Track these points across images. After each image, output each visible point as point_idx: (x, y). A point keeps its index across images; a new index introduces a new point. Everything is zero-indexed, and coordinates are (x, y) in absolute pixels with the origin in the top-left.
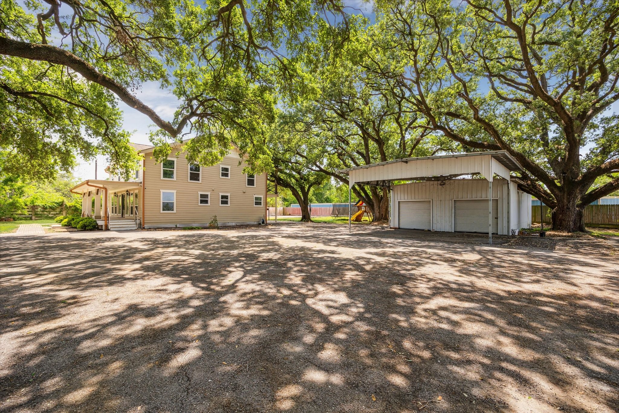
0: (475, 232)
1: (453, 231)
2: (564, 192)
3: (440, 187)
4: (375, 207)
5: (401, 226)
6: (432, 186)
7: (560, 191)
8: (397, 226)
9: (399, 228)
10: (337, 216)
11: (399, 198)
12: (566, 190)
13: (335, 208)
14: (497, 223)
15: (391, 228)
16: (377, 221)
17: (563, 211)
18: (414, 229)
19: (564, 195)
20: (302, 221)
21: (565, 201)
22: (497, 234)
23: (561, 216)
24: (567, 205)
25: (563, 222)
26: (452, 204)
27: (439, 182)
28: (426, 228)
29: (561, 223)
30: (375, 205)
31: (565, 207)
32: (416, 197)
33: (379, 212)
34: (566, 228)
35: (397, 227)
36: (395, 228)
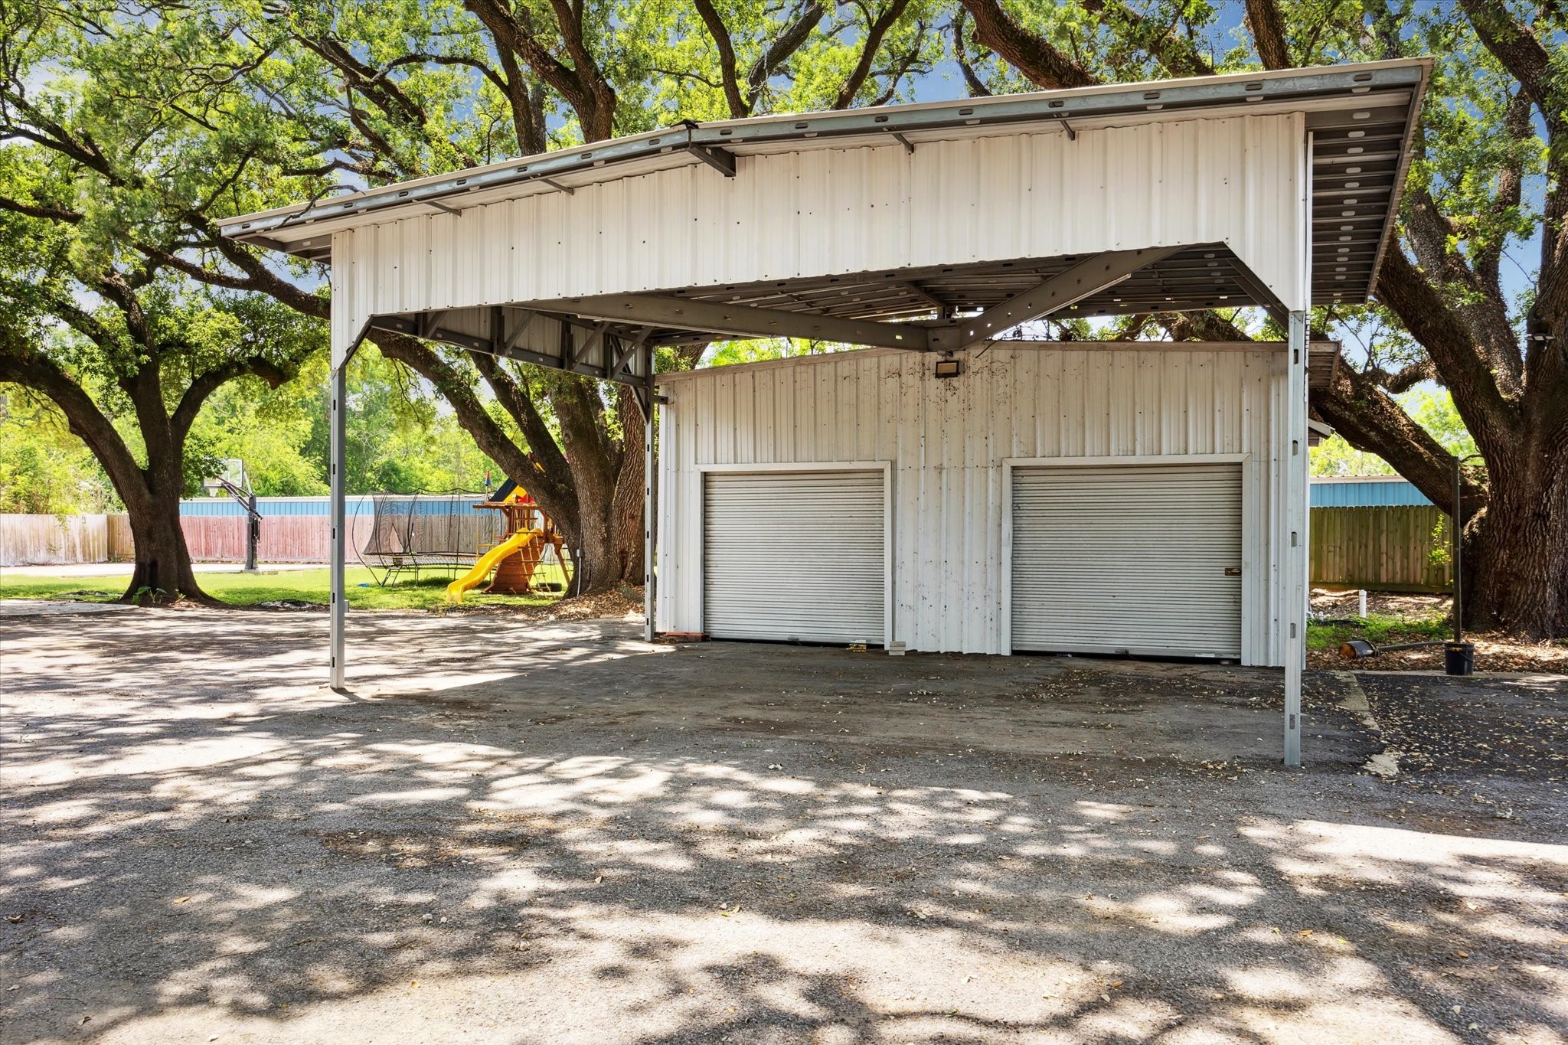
0: (1123, 656)
1: (1006, 651)
2: (1528, 434)
3: (934, 385)
4: (583, 509)
5: (719, 628)
6: (892, 383)
7: (1513, 426)
8: (693, 625)
9: (705, 637)
10: (398, 564)
11: (706, 451)
12: (1537, 418)
13: (386, 518)
14: (1237, 601)
15: (657, 638)
16: (594, 593)
17: (1516, 529)
18: (793, 642)
19: (1526, 445)
20: (127, 598)
21: (1530, 479)
22: (1237, 662)
23: (1504, 555)
24: (1537, 499)
25: (1515, 588)
26: (997, 488)
27: (933, 357)
28: (856, 634)
29: (1504, 593)
30: (583, 495)
31: (1528, 511)
32: (803, 453)
33: (606, 541)
34: (1527, 618)
35: (694, 627)
36: (679, 639)
